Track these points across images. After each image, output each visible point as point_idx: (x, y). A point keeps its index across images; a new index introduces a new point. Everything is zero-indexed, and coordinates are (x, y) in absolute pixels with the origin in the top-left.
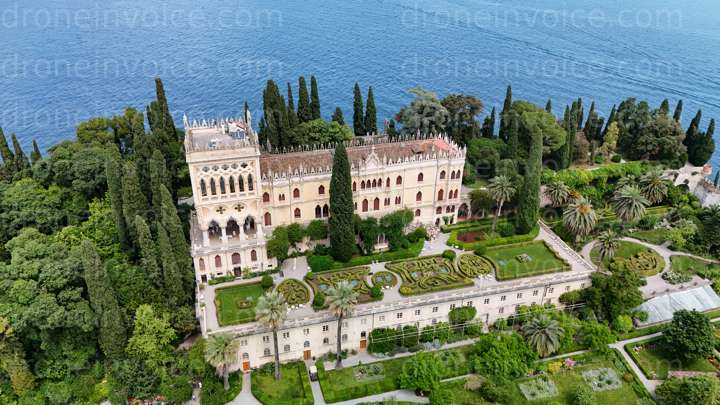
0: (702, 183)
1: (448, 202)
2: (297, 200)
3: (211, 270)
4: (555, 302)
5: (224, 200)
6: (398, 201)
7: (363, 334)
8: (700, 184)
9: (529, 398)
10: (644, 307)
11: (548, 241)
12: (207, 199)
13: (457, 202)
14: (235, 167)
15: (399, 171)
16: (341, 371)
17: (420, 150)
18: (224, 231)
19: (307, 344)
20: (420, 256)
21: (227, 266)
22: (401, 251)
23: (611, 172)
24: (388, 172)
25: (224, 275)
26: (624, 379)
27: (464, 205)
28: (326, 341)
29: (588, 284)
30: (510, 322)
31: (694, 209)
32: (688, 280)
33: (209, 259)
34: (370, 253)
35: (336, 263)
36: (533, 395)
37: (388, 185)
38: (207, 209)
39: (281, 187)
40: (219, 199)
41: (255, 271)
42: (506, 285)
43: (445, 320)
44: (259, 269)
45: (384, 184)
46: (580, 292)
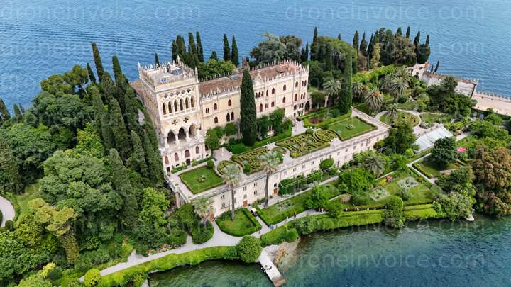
0: (426, 73)
1: (300, 101)
2: (216, 111)
3: (172, 163)
4: (372, 148)
5: (178, 116)
6: (273, 104)
7: (275, 185)
8: (424, 74)
9: (376, 200)
10: (417, 143)
11: (359, 116)
12: (166, 116)
13: (305, 101)
14: (183, 92)
15: (273, 85)
16: (268, 209)
17: (282, 70)
18: (177, 137)
19: (245, 196)
20: (292, 136)
21: (182, 159)
22: (281, 135)
23: (380, 73)
24: (267, 87)
25: (180, 165)
26: (418, 180)
27: (308, 103)
28: (255, 193)
29: (387, 135)
30: (351, 164)
31: (424, 88)
32: (433, 125)
33: (171, 156)
34: (264, 139)
35: (247, 147)
36: (378, 198)
37: (267, 95)
38: (167, 123)
39: (207, 104)
40: (174, 115)
41: (199, 160)
42: (348, 142)
43: (317, 168)
44: (201, 159)
45: (265, 95)
46: (384, 141)
